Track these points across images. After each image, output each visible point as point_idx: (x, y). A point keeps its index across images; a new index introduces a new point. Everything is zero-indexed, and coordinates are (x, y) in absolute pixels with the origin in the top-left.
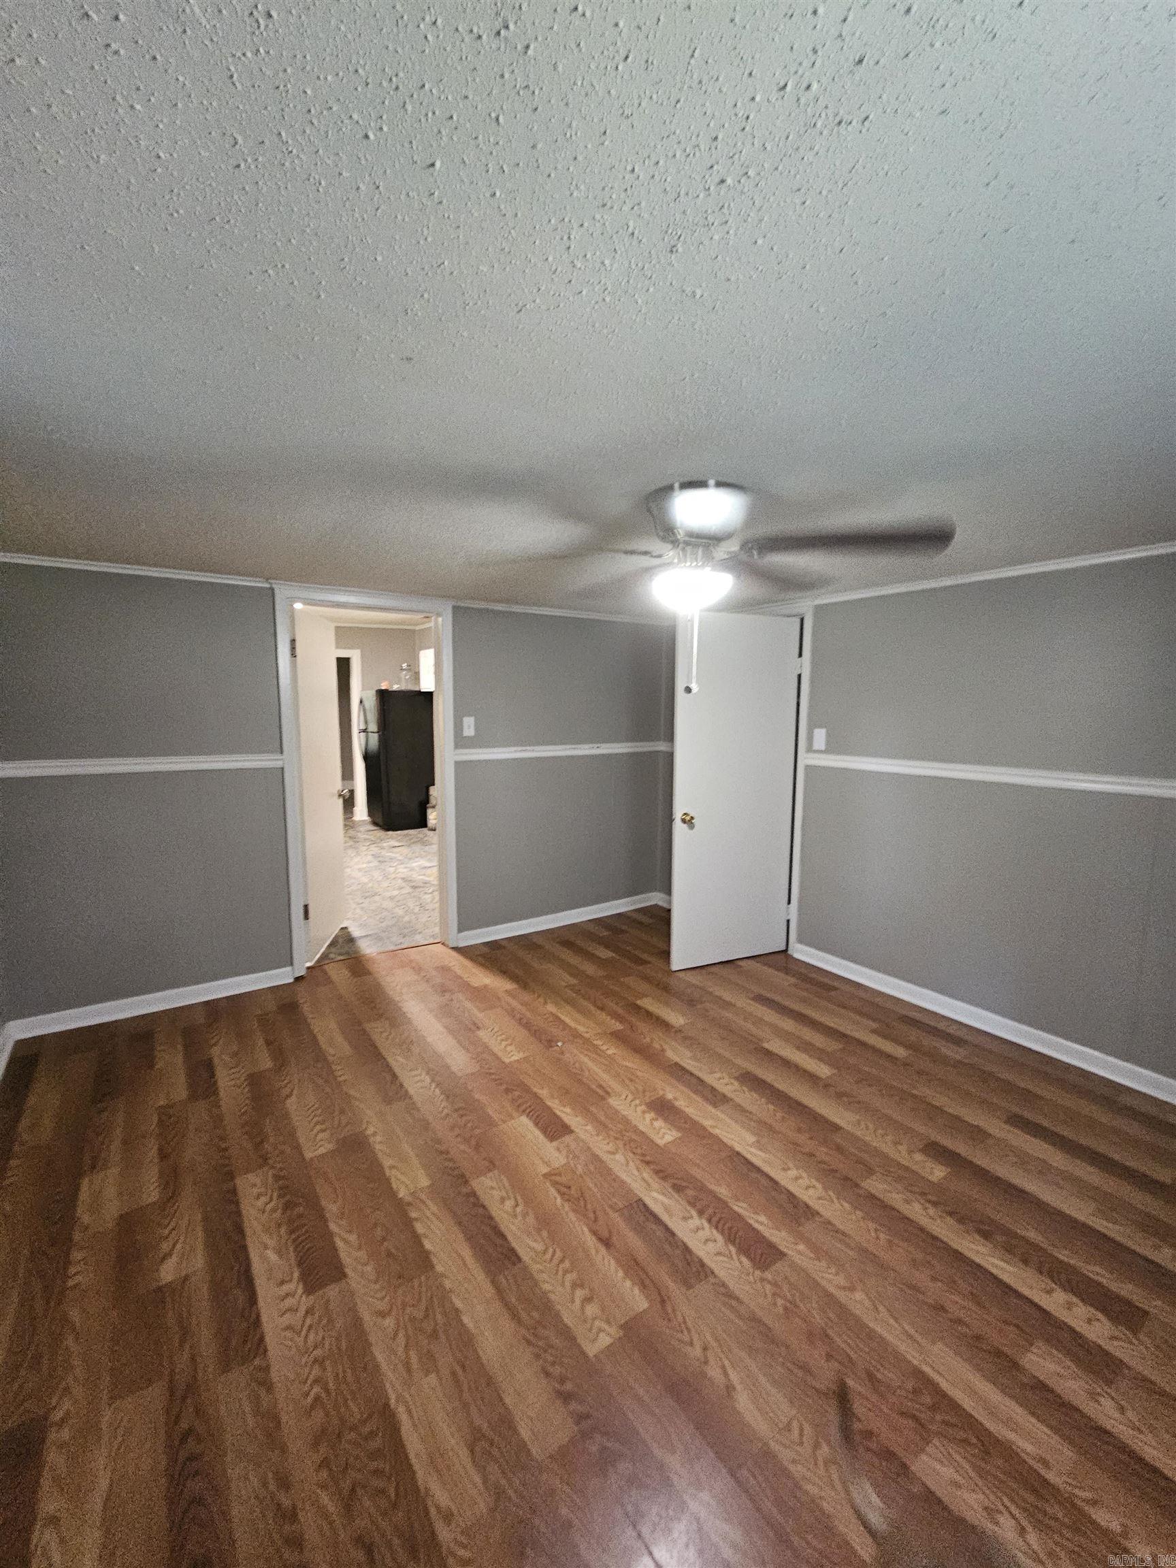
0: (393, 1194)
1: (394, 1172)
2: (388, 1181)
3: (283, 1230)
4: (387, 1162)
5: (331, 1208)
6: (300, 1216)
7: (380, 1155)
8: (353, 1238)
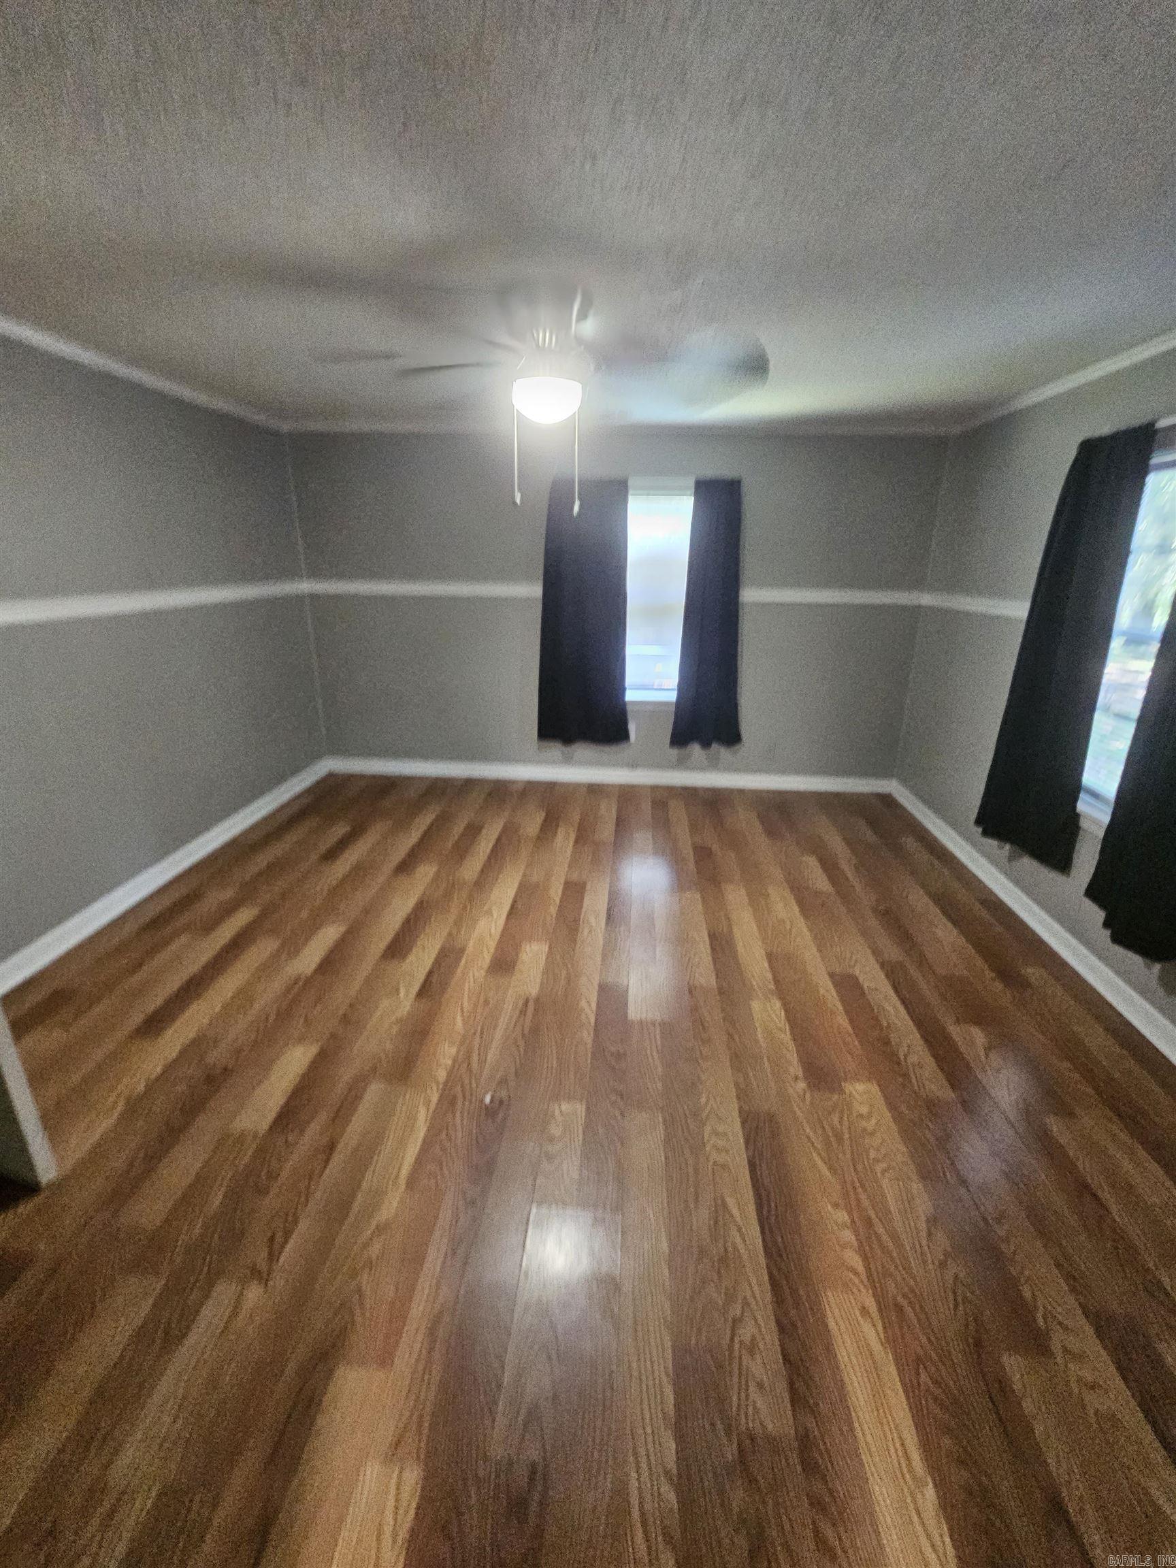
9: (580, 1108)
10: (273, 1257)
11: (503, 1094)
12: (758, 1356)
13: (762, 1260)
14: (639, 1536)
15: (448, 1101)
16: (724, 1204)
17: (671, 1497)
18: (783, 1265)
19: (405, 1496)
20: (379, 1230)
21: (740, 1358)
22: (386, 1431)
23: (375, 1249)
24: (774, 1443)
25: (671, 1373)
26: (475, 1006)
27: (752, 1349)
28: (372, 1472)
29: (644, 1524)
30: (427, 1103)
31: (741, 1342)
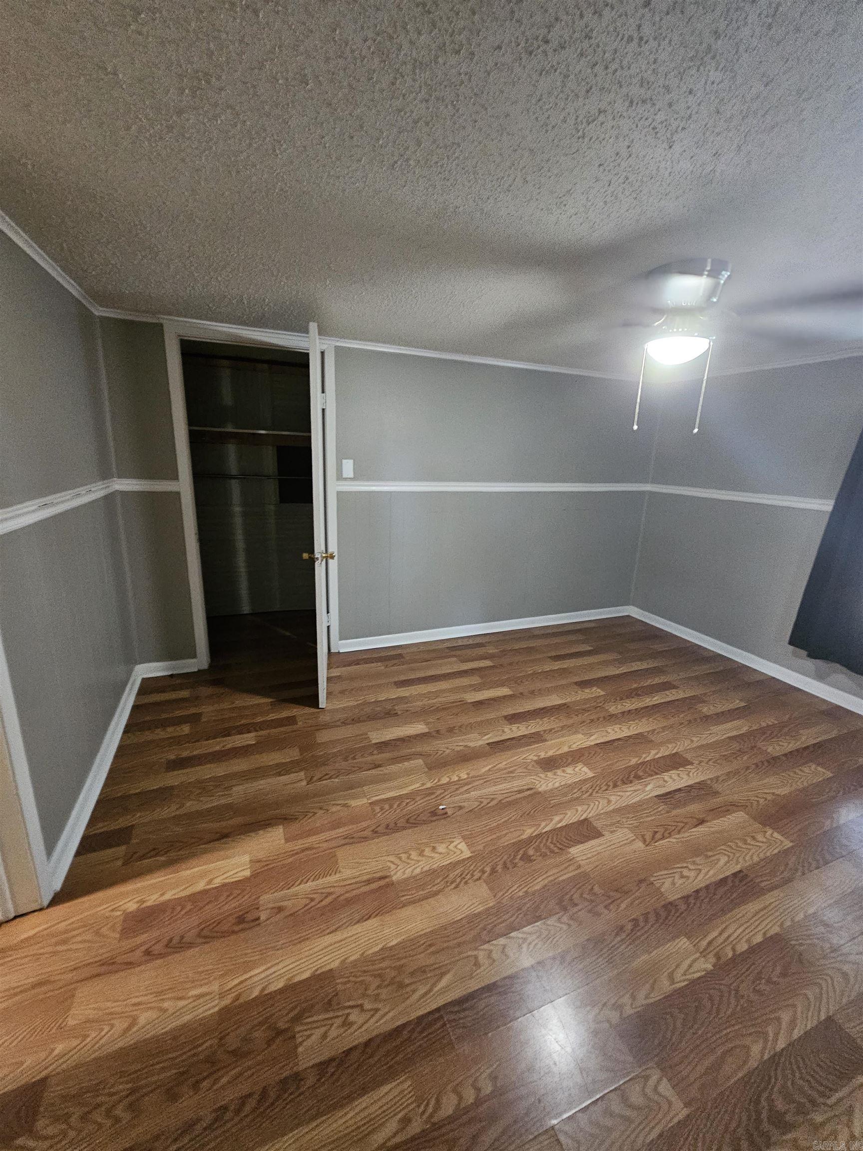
0: (709, 976)
1: (678, 976)
2: (693, 982)
3: (819, 1118)
4: (666, 987)
5: (757, 1052)
6: (788, 1097)
7: (656, 997)
8: (786, 1017)
9: (467, 854)
10: (320, 779)
11: (450, 812)
12: (343, 1030)
13: (414, 1015)
14: (236, 982)
15: (429, 792)
16: (443, 975)
17: (256, 993)
18: (415, 1035)
19: (239, 874)
20: (345, 805)
21: (337, 1017)
22: (261, 855)
23: (334, 809)
24: (292, 1053)
25: (318, 972)
26: (505, 769)
27: (347, 1024)
28: (246, 858)
29: (241, 982)
30: (423, 784)
31: (348, 1014)
